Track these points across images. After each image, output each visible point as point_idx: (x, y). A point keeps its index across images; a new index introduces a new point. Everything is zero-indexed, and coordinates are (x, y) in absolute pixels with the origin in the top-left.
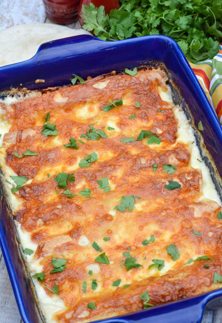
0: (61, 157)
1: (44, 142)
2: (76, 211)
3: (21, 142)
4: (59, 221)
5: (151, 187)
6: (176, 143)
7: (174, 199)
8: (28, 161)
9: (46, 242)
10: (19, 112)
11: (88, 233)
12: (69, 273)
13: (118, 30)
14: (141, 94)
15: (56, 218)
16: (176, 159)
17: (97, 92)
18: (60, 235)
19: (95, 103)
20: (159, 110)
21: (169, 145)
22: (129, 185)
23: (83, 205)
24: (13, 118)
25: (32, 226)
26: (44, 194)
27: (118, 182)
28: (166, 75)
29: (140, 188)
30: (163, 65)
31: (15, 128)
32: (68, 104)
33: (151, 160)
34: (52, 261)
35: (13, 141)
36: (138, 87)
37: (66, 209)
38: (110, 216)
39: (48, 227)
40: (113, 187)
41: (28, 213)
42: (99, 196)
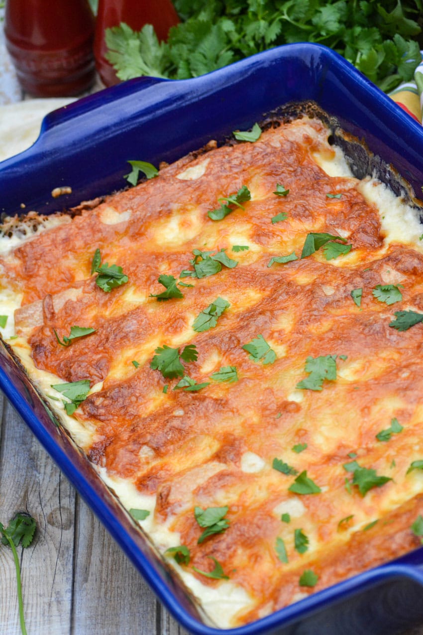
0: (152, 324)
1: (105, 305)
2: (218, 411)
3: (56, 317)
4: (186, 440)
5: (361, 333)
6: (387, 247)
7: (416, 345)
8: (83, 349)
9: (173, 484)
10: (34, 262)
11: (256, 446)
12: (240, 530)
13: (195, 67)
14: (283, 172)
15: (179, 435)
16: (397, 272)
17: (189, 186)
18: (197, 466)
19: (192, 209)
20: (330, 196)
21: (372, 253)
22: (314, 340)
23: (229, 396)
24: (23, 278)
25: (131, 464)
26: (137, 399)
27: (289, 340)
28: (324, 125)
29: (340, 339)
30: (313, 107)
31: (32, 298)
32: (134, 222)
33: (345, 285)
34: (197, 517)
35: (37, 321)
36: (273, 161)
37: (195, 413)
38: (293, 403)
39: (166, 459)
40: (280, 350)
41: (116, 444)
42: (257, 372)
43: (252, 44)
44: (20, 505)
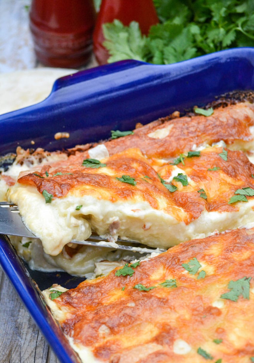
2: (160, 306)
4: (134, 325)
9: (122, 355)
11: (186, 335)
15: (129, 321)
17: (156, 143)
18: (140, 345)
22: (236, 264)
23: (170, 297)
25: (92, 337)
26: (102, 295)
27: (217, 263)
36: (220, 131)
37: (143, 306)
38: (216, 308)
39: (118, 337)
40: (210, 270)
41: (83, 321)
42: (192, 284)
43: (212, 45)
44: (5, 360)
